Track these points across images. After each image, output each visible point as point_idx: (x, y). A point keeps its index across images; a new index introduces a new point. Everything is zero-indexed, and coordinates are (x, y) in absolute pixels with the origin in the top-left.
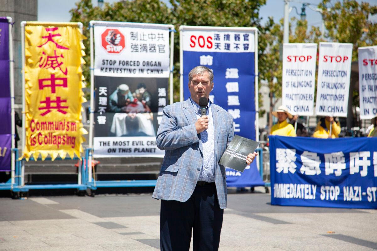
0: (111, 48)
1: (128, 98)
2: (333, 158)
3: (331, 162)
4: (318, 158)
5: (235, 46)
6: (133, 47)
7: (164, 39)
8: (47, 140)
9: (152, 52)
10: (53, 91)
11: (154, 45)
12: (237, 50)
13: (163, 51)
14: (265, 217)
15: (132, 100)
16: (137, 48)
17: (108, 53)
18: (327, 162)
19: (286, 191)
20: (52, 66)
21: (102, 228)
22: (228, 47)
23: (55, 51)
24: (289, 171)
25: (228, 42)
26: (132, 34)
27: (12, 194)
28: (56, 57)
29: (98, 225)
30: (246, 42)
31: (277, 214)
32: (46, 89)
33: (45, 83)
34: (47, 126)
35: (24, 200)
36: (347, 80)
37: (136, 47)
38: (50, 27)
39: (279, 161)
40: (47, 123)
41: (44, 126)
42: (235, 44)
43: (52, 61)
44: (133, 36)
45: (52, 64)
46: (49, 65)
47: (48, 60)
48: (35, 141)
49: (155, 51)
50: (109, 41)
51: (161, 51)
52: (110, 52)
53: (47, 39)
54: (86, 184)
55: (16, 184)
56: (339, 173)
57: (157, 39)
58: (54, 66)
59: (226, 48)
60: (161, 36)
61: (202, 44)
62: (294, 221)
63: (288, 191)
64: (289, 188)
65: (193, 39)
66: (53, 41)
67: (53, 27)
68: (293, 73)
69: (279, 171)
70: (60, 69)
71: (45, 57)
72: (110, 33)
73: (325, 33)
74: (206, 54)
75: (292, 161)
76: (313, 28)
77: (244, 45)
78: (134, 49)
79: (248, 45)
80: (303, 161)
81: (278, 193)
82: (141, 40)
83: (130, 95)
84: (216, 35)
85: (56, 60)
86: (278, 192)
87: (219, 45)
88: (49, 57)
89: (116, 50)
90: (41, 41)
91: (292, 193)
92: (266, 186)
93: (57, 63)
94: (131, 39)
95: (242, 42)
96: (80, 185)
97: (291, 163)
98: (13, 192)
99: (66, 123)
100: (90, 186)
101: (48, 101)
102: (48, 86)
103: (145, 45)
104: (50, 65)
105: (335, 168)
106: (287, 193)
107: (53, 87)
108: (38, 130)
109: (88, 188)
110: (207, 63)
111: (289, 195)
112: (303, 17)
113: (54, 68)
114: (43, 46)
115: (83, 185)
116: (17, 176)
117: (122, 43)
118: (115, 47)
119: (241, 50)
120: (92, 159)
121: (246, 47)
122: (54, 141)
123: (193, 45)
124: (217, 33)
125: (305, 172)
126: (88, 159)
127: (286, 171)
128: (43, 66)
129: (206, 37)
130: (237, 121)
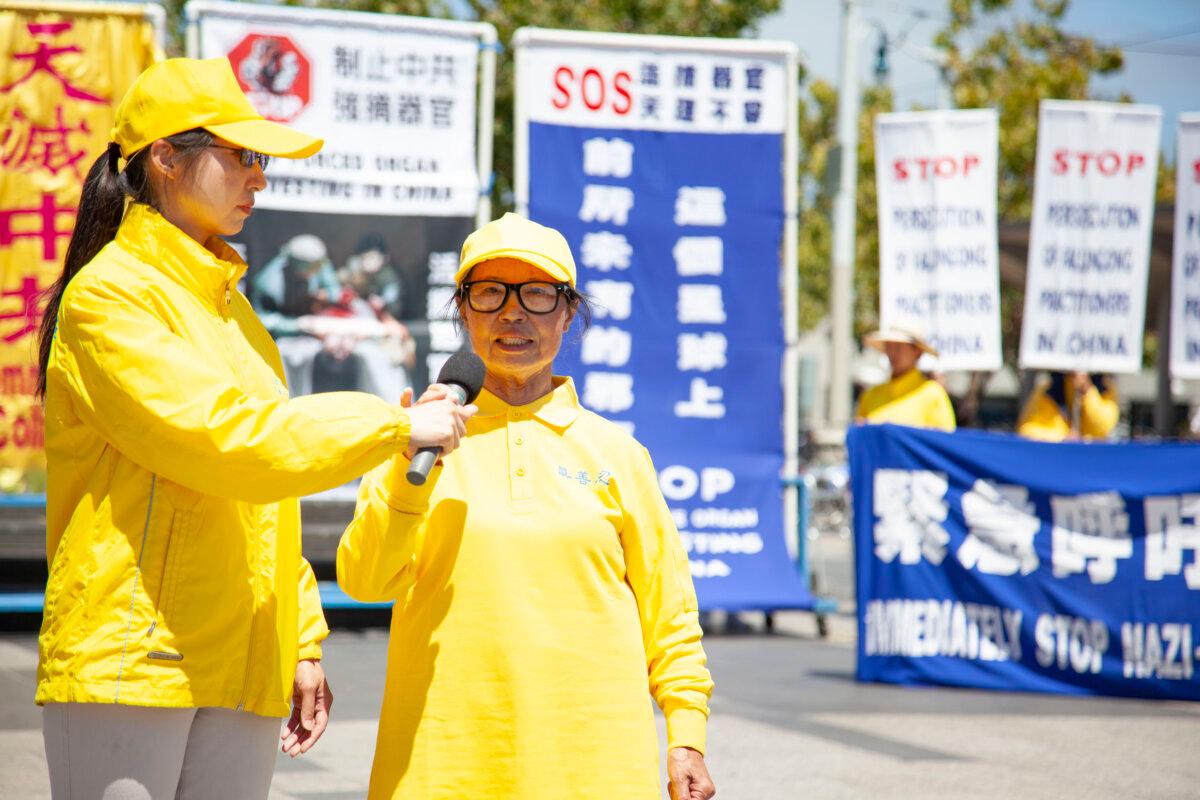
0: (259, 104)
1: (322, 286)
2: (1084, 514)
3: (1077, 531)
5: (715, 107)
7: (455, 78)
8: (26, 433)
9: (406, 122)
10: (49, 253)
11: (418, 100)
12: (720, 122)
13: (447, 120)
15: (335, 294)
16: (356, 109)
18: (1060, 526)
19: (912, 628)
20: (46, 163)
22: (687, 109)
23: (59, 110)
24: (923, 556)
25: (686, 93)
26: (340, 56)
28: (63, 131)
30: (754, 95)
32: (21, 245)
33: (19, 223)
34: (26, 382)
36: (1138, 242)
37: (352, 103)
38: (42, 20)
39: (885, 519)
40: (25, 372)
41: (13, 382)
42: (712, 101)
43: (48, 146)
44: (343, 65)
45: (47, 156)
46: (35, 158)
47: (31, 142)
49: (417, 119)
50: (256, 80)
51: (438, 119)
53: (29, 64)
56: (1104, 572)
57: (429, 75)
58: (56, 162)
59: (682, 114)
60: (443, 65)
61: (594, 97)
63: (918, 628)
64: (922, 618)
65: (564, 79)
66: (51, 70)
67: (54, 20)
69: (885, 553)
70: (78, 175)
71: (20, 129)
72: (258, 48)
74: (608, 134)
75: (932, 520)
77: (746, 105)
78: (343, 109)
79: (759, 105)
81: (883, 638)
82: (370, 77)
83: (328, 274)
84: (646, 68)
85: (63, 142)
86: (882, 633)
87: (657, 103)
88: (36, 129)
89: (280, 109)
90: (8, 69)
91: (934, 636)
92: (819, 613)
93: (66, 151)
94: (336, 72)
95: (738, 94)
97: (928, 526)
101: (30, 290)
102: (30, 235)
103: (383, 101)
104: (40, 160)
105: (1092, 553)
106: (916, 637)
107: (49, 239)
110: (613, 168)
111: (922, 644)
113: (54, 171)
114: (18, 90)
117: (302, 88)
118: (274, 101)
119: (735, 123)
121: (752, 113)
123: (561, 98)
124: (650, 59)
125: (976, 562)
127: (910, 557)
128: (13, 162)
129: (608, 75)
130: (712, 377)
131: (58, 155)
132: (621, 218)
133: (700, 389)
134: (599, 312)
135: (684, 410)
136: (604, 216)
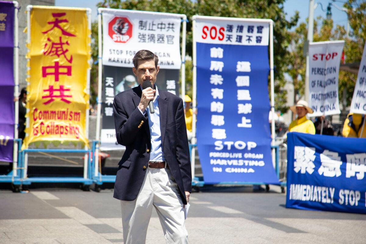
0: (117, 37)
2: (356, 159)
3: (353, 163)
4: (340, 158)
5: (248, 38)
6: (141, 37)
7: (174, 30)
8: (49, 130)
9: (160, 43)
10: (57, 79)
11: (163, 36)
12: (249, 42)
13: (171, 43)
14: (277, 223)
16: (145, 39)
17: (115, 42)
18: (349, 162)
19: (302, 193)
20: (56, 54)
21: (93, 231)
22: (240, 39)
23: (60, 38)
24: (306, 172)
25: (240, 34)
26: (141, 23)
27: (13, 188)
28: (61, 44)
29: (89, 227)
30: (259, 35)
31: (291, 220)
32: (49, 77)
33: (48, 71)
34: (50, 115)
35: (25, 193)
37: (144, 37)
39: (297, 160)
40: (50, 113)
41: (46, 116)
42: (247, 36)
43: (57, 48)
44: (141, 26)
45: (57, 51)
46: (53, 52)
47: (52, 47)
48: (37, 131)
49: (163, 42)
50: (116, 31)
51: (169, 42)
52: (117, 41)
53: (52, 25)
54: (92, 179)
55: (18, 176)
56: (361, 176)
57: (167, 29)
58: (59, 53)
59: (238, 40)
60: (171, 26)
61: (213, 35)
62: (309, 229)
63: (304, 193)
64: (305, 190)
65: (205, 30)
66: (59, 27)
67: (60, 12)
68: (320, 72)
69: (297, 170)
70: (65, 57)
71: (49, 44)
72: (118, 21)
73: (350, 32)
74: (217, 46)
75: (310, 160)
76: (338, 27)
77: (257, 37)
78: (141, 39)
79: (261, 37)
80: (322, 161)
81: (294, 195)
82: (149, 30)
84: (229, 27)
85: (62, 47)
86: (294, 193)
87: (231, 37)
88: (53, 44)
89: (123, 39)
90: (46, 27)
91: (308, 195)
92: (282, 186)
93: (62, 50)
94: (139, 28)
95: (255, 34)
96: (85, 179)
97: (309, 162)
98: (14, 186)
99: (69, 113)
100: (95, 181)
101: (51, 89)
102: (51, 74)
103: (153, 36)
104: (55, 53)
105: (357, 170)
106: (303, 195)
107: (57, 75)
108: (40, 119)
109: (93, 182)
110: (218, 56)
111: (305, 197)
112: (329, 16)
113: (59, 56)
115: (88, 180)
116: (19, 168)
117: (130, 32)
118: (121, 36)
119: (254, 43)
120: (99, 152)
121: (259, 39)
122: (56, 130)
123: (205, 36)
125: (323, 173)
126: (95, 151)
127: (303, 172)
128: (47, 54)
129: (218, 28)
130: (247, 116)
131: (60, 51)
132: (221, 70)
133: (244, 119)
134: (215, 97)
135: (239, 125)
136: (216, 69)
